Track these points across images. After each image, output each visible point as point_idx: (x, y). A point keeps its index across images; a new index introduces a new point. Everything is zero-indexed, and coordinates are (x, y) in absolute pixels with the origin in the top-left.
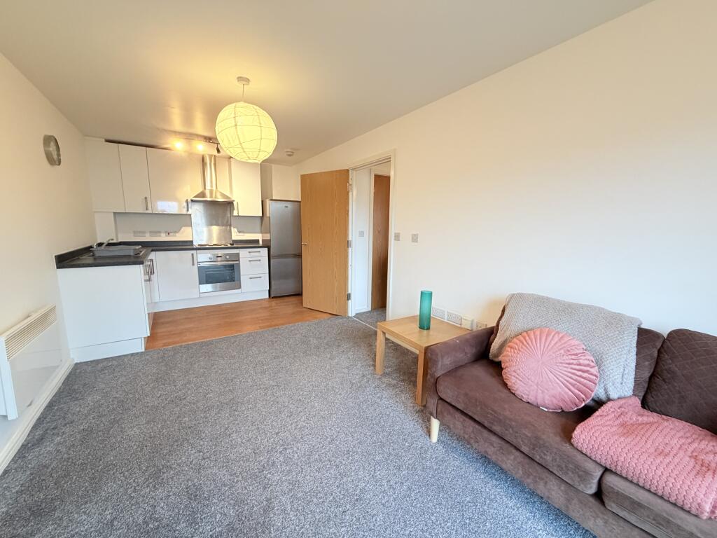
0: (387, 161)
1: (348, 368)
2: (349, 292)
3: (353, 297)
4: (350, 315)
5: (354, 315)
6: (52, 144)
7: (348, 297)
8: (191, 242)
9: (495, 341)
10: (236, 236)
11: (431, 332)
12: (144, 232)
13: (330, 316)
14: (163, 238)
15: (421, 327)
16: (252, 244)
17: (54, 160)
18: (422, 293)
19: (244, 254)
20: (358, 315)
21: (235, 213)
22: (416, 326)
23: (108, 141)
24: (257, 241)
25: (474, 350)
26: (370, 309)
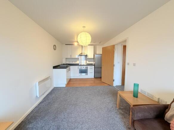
0: (125, 41)
1: (108, 103)
2: (114, 79)
3: (115, 81)
4: (114, 86)
5: (115, 86)
6: (55, 46)
7: (114, 80)
8: (79, 64)
9: (168, 113)
10: (88, 63)
11: (138, 99)
12: (70, 62)
13: (108, 85)
14: (74, 63)
15: (134, 96)
16: (91, 65)
17: (55, 49)
18: (134, 84)
19: (89, 67)
20: (117, 86)
21: (88, 58)
22: (132, 95)
23: (66, 45)
24: (92, 64)
25: (155, 114)
26: (121, 85)
